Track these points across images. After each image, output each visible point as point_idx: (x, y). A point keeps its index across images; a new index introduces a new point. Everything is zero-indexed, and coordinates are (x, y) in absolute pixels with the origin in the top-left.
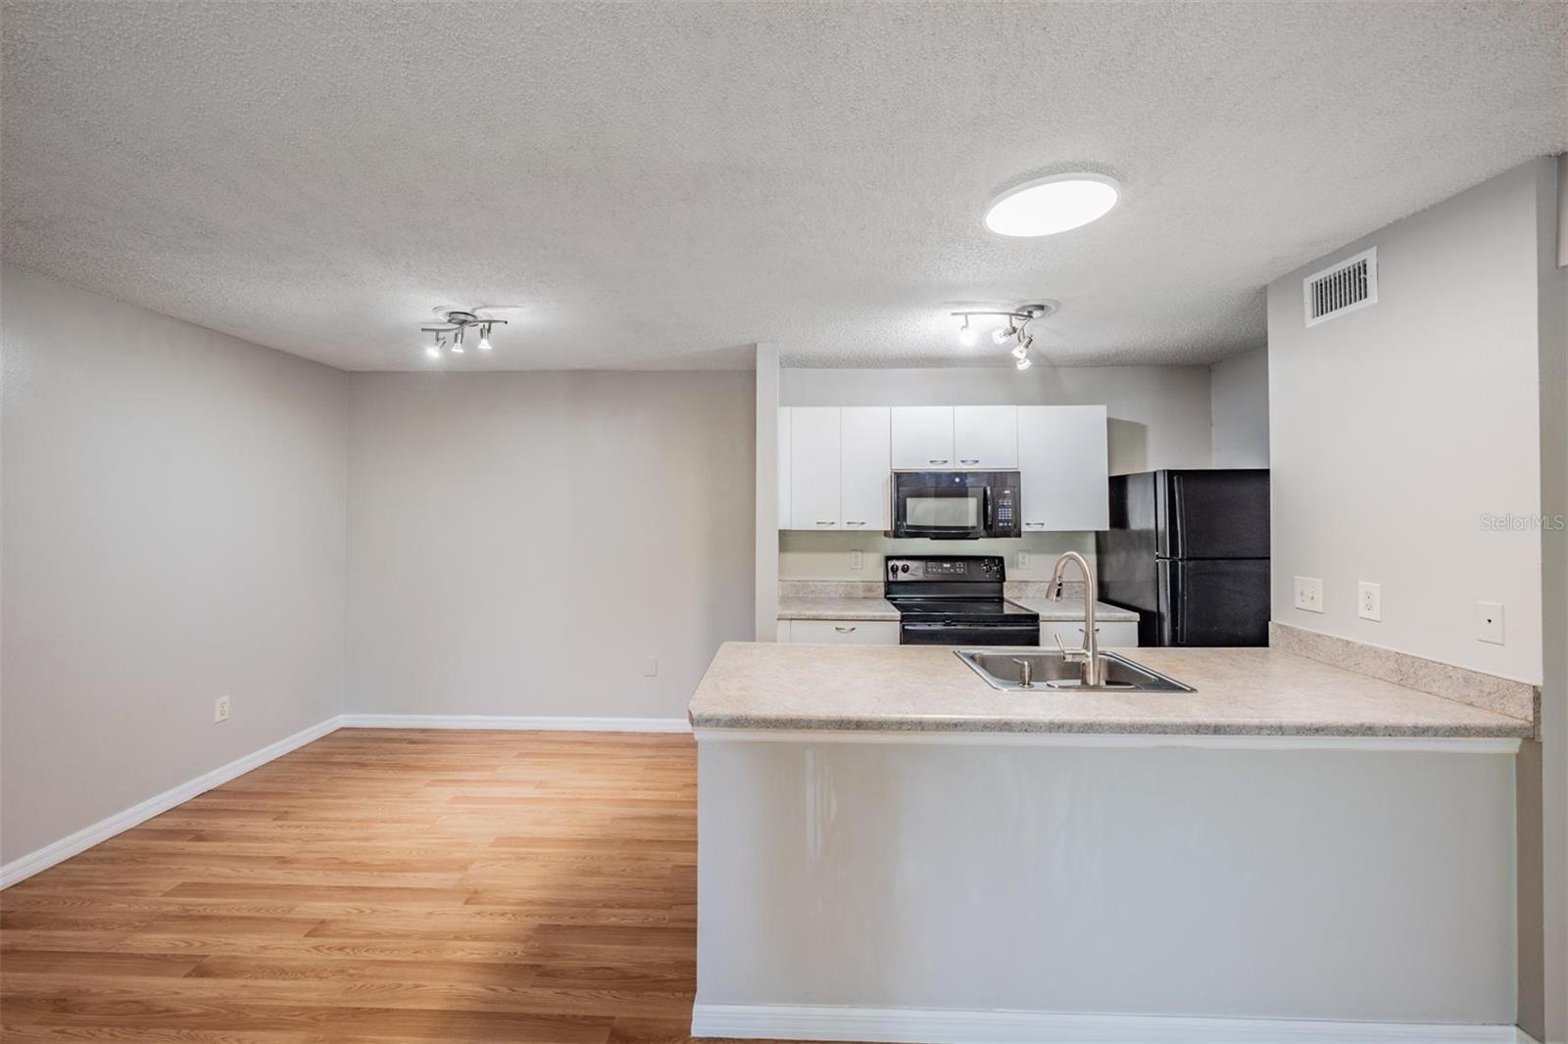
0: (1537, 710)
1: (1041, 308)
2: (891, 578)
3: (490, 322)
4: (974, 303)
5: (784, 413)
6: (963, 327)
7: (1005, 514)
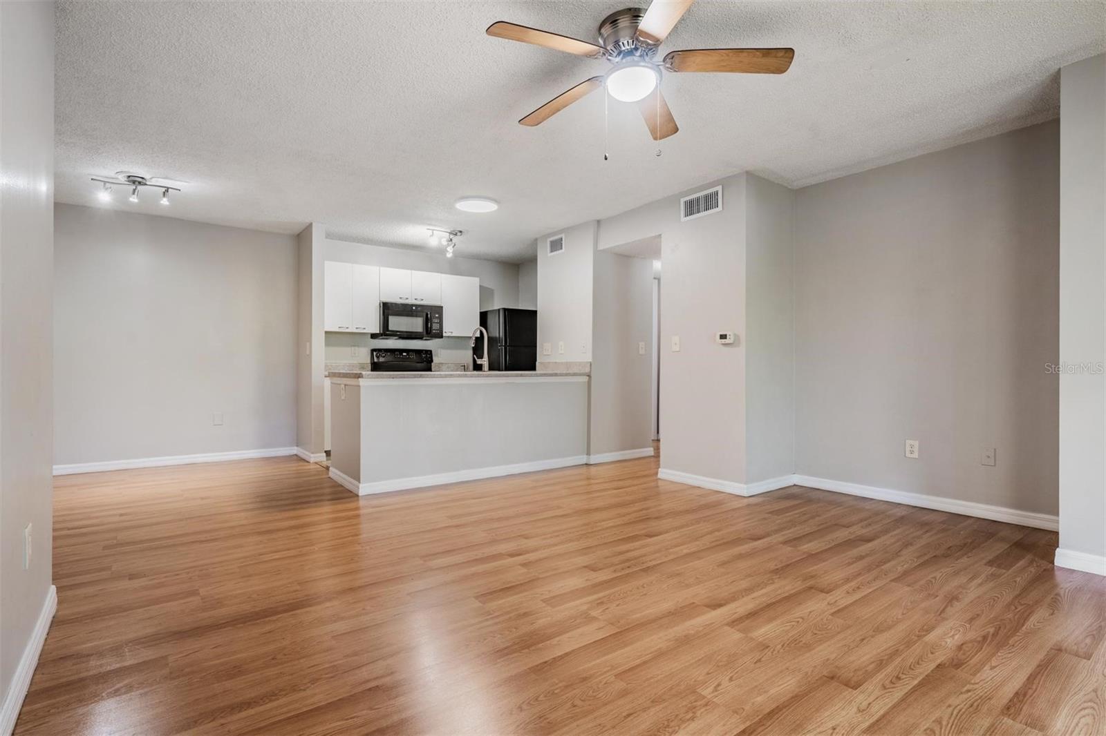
0: (591, 368)
1: (461, 232)
2: (376, 360)
3: (168, 188)
4: (435, 226)
5: (328, 264)
6: (431, 236)
7: (435, 327)
